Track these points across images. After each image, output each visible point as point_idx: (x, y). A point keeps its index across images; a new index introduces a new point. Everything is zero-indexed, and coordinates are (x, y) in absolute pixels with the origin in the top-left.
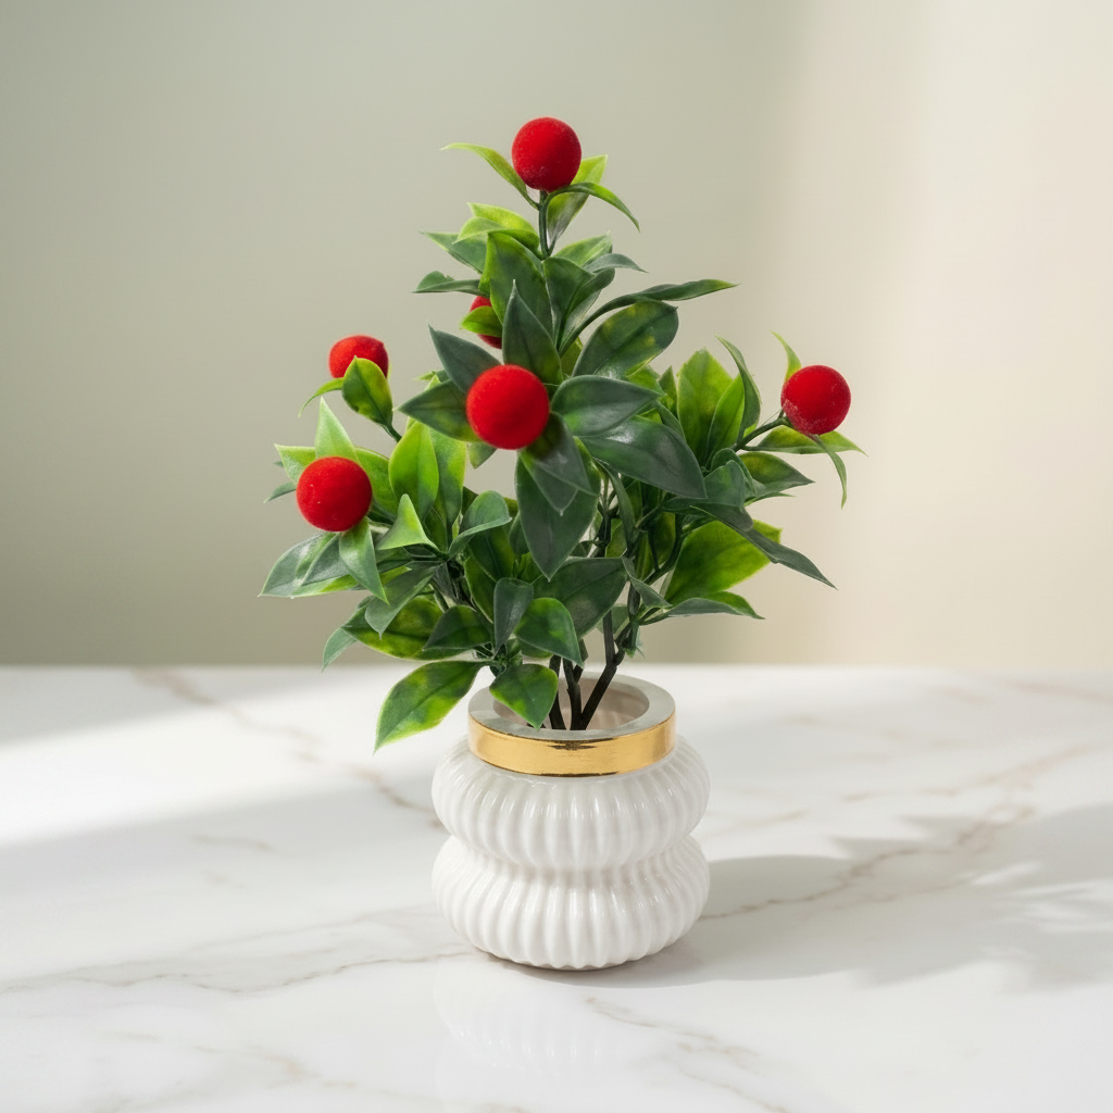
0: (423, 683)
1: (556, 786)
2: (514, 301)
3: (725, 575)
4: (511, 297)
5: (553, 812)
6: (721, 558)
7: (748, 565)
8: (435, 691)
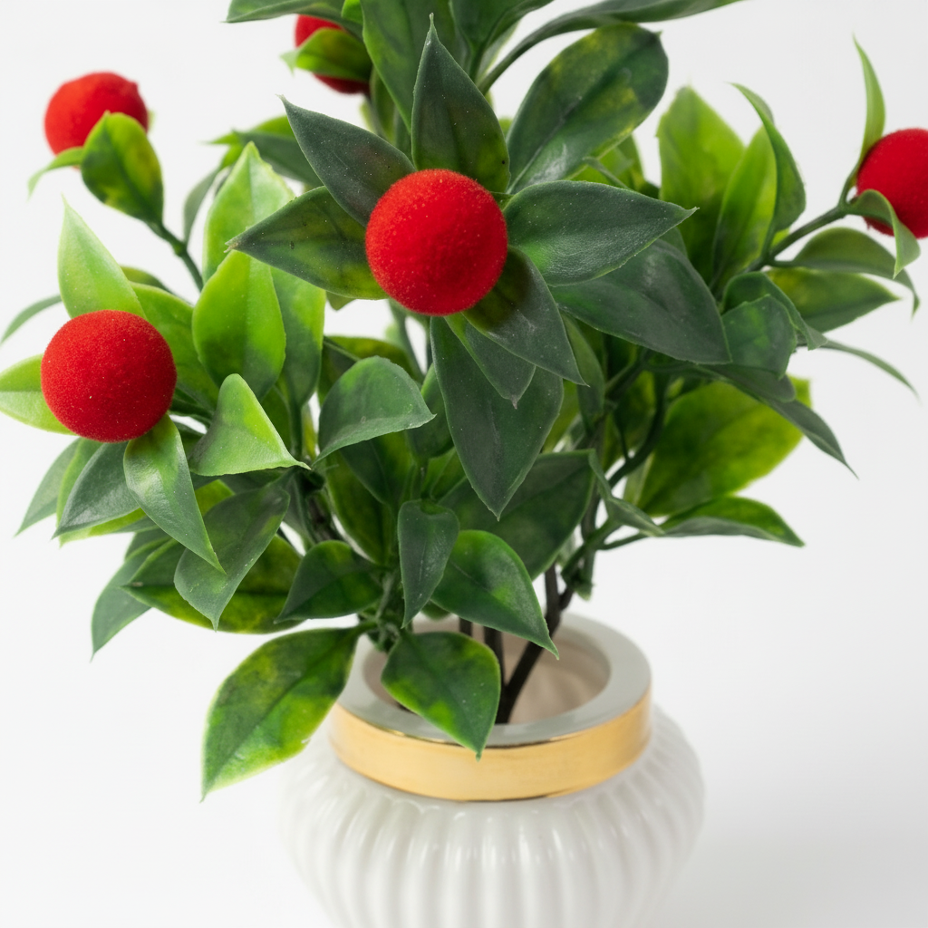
0: (271, 674)
1: (492, 819)
2: (432, 48)
3: (735, 467)
4: (428, 43)
5: (491, 858)
6: (725, 437)
7: (768, 450)
8: (291, 686)
